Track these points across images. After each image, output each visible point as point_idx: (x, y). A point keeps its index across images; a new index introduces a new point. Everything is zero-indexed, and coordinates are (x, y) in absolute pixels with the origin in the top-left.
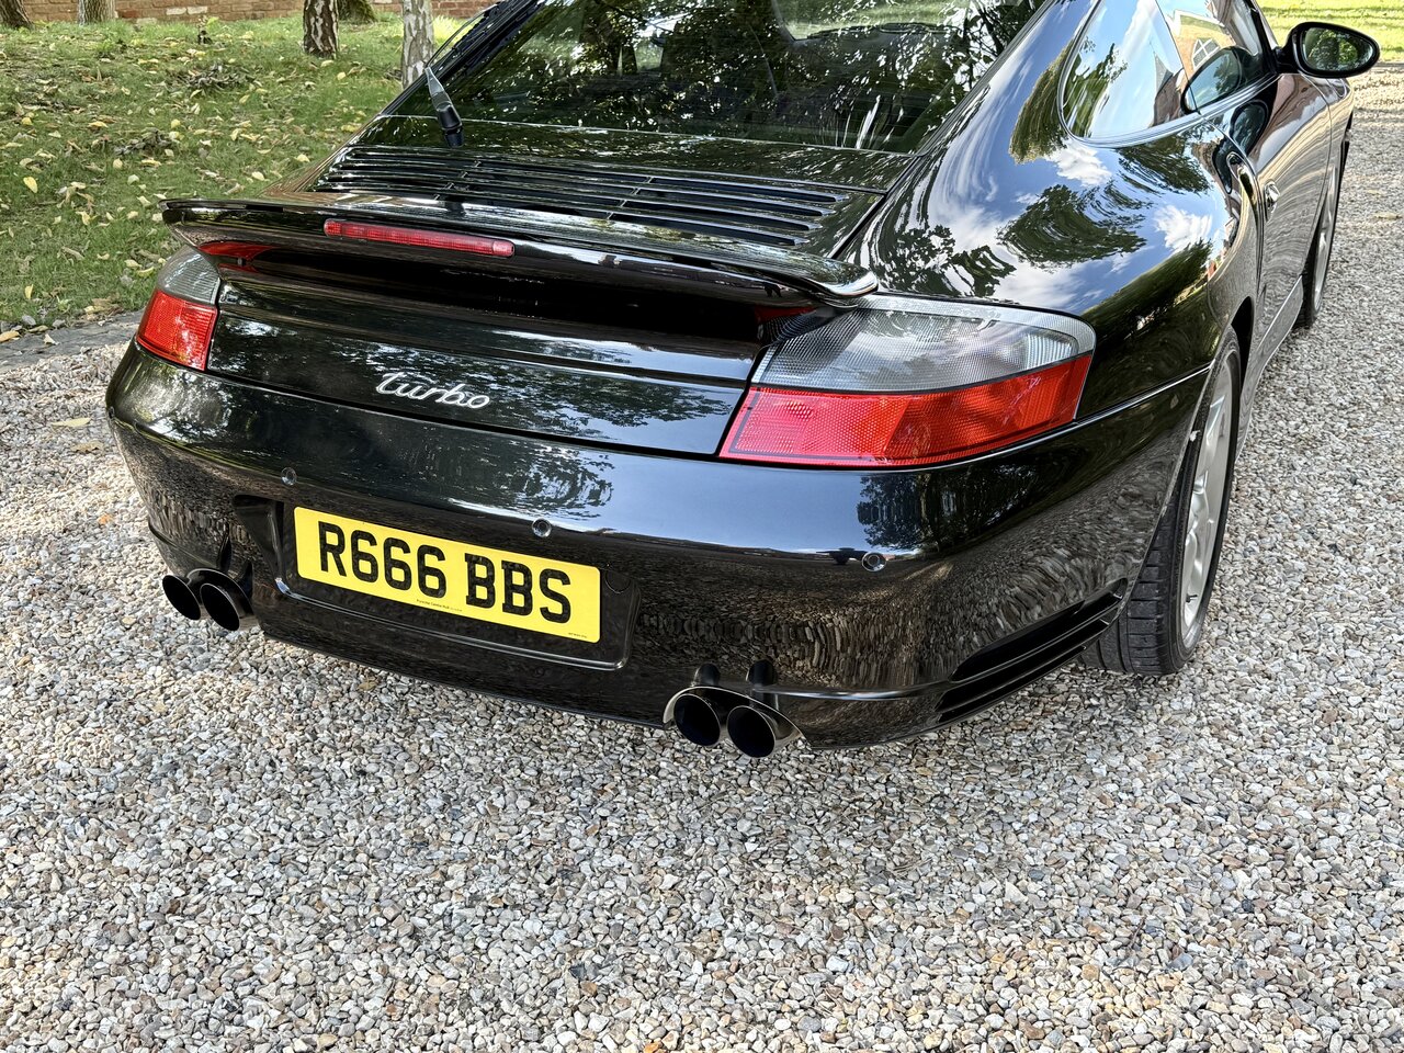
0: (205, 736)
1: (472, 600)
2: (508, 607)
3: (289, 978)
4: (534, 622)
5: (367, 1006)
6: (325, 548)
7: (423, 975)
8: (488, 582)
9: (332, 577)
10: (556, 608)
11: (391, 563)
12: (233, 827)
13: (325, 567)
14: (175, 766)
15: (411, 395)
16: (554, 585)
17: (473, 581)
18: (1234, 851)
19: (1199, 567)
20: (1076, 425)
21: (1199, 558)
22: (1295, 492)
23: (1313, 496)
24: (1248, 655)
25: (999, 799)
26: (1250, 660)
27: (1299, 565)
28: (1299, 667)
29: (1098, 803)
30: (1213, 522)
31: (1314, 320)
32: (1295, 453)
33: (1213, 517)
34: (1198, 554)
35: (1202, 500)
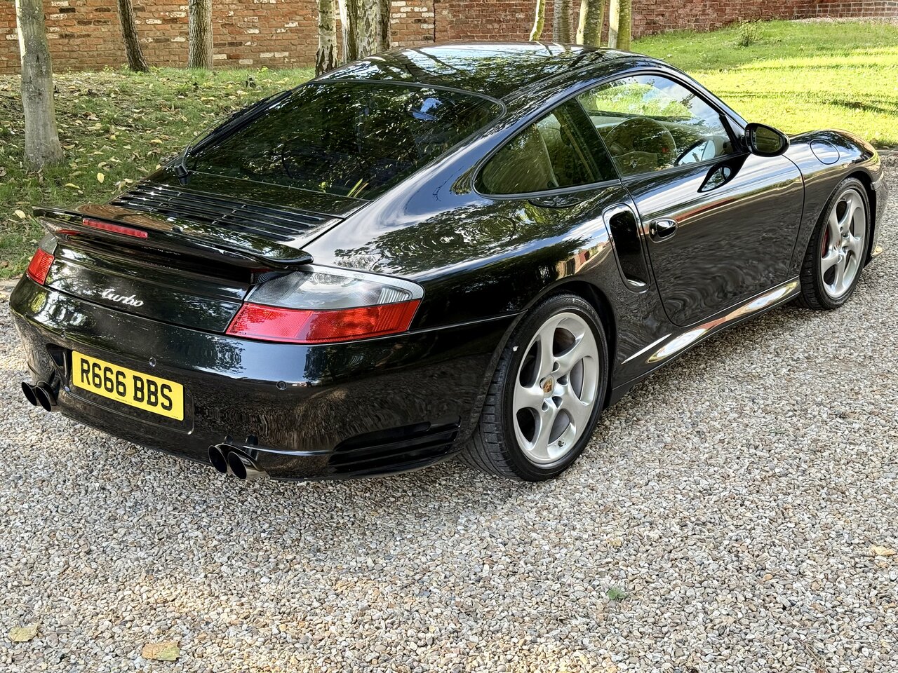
0: (40, 467)
1: (136, 398)
2: (149, 402)
3: (24, 561)
4: (158, 410)
5: (51, 573)
6: (83, 371)
7: (82, 566)
8: (141, 390)
9: (85, 386)
10: (167, 403)
11: (106, 379)
12: (32, 504)
13: (83, 381)
14: (20, 477)
15: (114, 299)
16: (166, 391)
17: (136, 389)
18: (494, 558)
19: (573, 428)
20: (409, 333)
21: (573, 423)
22: (708, 403)
23: (717, 406)
24: (592, 479)
25: (400, 528)
26: (590, 481)
27: (668, 440)
28: (614, 487)
29: (447, 534)
30: (587, 404)
31: (839, 306)
32: (737, 383)
33: (587, 401)
34: (571, 420)
35: (566, 389)
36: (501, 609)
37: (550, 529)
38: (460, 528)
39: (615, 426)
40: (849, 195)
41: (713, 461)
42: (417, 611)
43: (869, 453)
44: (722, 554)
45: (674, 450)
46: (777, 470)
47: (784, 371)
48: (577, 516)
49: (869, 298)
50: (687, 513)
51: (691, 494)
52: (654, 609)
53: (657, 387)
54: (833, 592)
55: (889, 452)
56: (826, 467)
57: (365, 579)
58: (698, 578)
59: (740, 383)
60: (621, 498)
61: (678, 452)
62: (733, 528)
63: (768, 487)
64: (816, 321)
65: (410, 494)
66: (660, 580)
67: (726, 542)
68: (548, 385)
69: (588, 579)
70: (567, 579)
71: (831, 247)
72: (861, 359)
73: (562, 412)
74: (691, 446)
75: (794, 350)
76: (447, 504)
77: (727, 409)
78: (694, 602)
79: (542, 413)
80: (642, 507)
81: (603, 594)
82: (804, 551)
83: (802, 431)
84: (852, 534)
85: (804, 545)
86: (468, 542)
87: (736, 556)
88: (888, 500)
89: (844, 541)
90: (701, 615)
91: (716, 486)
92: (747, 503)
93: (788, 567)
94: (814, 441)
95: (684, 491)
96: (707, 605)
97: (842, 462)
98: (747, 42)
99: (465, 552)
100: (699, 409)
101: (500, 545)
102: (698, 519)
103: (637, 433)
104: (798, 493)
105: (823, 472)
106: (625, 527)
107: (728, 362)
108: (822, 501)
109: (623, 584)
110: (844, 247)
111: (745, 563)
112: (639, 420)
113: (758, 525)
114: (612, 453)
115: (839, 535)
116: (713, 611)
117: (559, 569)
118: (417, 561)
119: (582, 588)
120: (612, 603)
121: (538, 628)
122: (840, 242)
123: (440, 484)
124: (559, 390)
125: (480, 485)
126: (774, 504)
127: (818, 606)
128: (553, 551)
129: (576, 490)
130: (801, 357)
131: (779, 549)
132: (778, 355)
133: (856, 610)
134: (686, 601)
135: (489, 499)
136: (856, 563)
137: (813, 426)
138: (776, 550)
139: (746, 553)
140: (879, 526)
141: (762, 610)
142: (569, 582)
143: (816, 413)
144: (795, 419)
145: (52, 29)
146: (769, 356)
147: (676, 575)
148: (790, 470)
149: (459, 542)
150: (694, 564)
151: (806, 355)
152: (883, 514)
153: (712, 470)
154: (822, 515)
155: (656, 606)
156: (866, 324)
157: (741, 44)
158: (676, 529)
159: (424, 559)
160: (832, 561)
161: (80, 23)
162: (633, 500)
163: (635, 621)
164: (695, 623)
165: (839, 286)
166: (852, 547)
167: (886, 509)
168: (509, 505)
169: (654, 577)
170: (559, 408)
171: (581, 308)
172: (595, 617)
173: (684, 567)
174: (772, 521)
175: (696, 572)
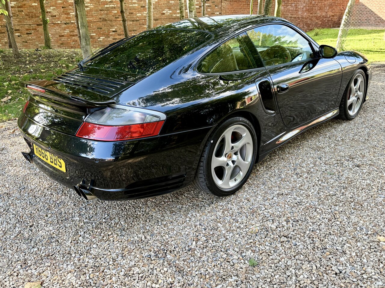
1: (51, 161)
2: (55, 164)
4: (58, 167)
6: (36, 149)
9: (38, 155)
10: (60, 165)
11: (42, 152)
13: (36, 152)
17: (51, 158)
18: (199, 237)
19: (241, 173)
20: (159, 136)
21: (241, 171)
22: (301, 160)
23: (305, 161)
24: (249, 195)
25: (162, 218)
26: (248, 196)
27: (283, 176)
28: (258, 199)
29: (181, 223)
30: (248, 163)
31: (353, 119)
32: (313, 151)
33: (247, 162)
34: (240, 170)
35: (238, 157)
36: (196, 269)
37: (227, 221)
38: (187, 219)
39: (262, 169)
40: (359, 76)
41: (302, 188)
42: (156, 269)
43: (372, 184)
44: (305, 239)
45: (286, 181)
46: (331, 193)
47: (333, 145)
48: (240, 215)
49: (364, 115)
50: (289, 215)
51: (292, 205)
52: (271, 273)
53: (280, 152)
54: (360, 264)
55: (380, 184)
56: (353, 191)
57: (138, 247)
58: (293, 254)
59: (315, 150)
60: (260, 206)
61: (287, 183)
62: (311, 224)
63: (327, 201)
64: (345, 124)
65: (171, 201)
66: (275, 254)
67: (308, 232)
68: (230, 156)
69: (240, 251)
70: (231, 252)
71: (351, 96)
72: (363, 140)
73: (236, 167)
74: (293, 180)
75: (336, 137)
76: (185, 206)
77: (309, 162)
78: (291, 269)
79: (227, 168)
80: (269, 211)
81: (246, 262)
82: (345, 238)
83: (342, 173)
84: (367, 228)
85: (345, 235)
86: (189, 228)
87: (312, 240)
88: (383, 210)
89: (364, 233)
90: (294, 278)
91: (304, 200)
92: (318, 210)
93: (338, 248)
94: (347, 178)
95: (289, 203)
96: (297, 271)
97: (360, 189)
98: (317, 35)
99: (187, 233)
100: (297, 162)
101: (203, 230)
102: (295, 219)
103: (270, 173)
104: (341, 205)
105: (352, 194)
106: (261, 221)
107: (309, 141)
108: (352, 210)
109: (257, 256)
110: (356, 96)
111: (316, 245)
112: (271, 167)
113: (323, 222)
114: (259, 183)
115: (361, 229)
116: (300, 276)
117: (228, 245)
118: (164, 238)
119: (237, 258)
120: (250, 268)
121: (211, 283)
122: (354, 94)
123: (184, 196)
124: (234, 157)
125: (201, 196)
126: (330, 211)
127: (353, 274)
128: (226, 234)
129: (241, 201)
130: (339, 139)
131: (332, 237)
132: (330, 138)
133: (373, 277)
134: (287, 268)
135: (203, 204)
136: (371, 246)
137: (346, 171)
138: (331, 237)
139: (317, 239)
140: (380, 224)
141: (325, 275)
142: (231, 253)
143: (347, 165)
144: (338, 167)
145: (110, 37)
146: (327, 139)
147: (283, 251)
148: (337, 193)
149: (185, 227)
150: (292, 245)
151: (341, 139)
152: (381, 217)
153: (302, 192)
154: (352, 217)
155: (272, 270)
156: (364, 126)
157: (315, 35)
158: (284, 223)
159: (167, 237)
160: (359, 244)
161: (118, 35)
162: (266, 207)
163: (261, 280)
164: (290, 283)
165: (354, 111)
166: (368, 236)
167: (382, 214)
168: (211, 207)
169: (272, 252)
170: (234, 165)
171: (244, 122)
172: (241, 277)
173: (287, 246)
174: (329, 220)
175: (292, 250)
